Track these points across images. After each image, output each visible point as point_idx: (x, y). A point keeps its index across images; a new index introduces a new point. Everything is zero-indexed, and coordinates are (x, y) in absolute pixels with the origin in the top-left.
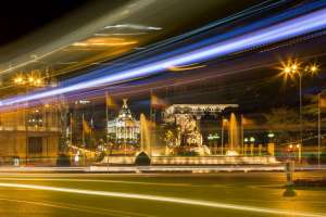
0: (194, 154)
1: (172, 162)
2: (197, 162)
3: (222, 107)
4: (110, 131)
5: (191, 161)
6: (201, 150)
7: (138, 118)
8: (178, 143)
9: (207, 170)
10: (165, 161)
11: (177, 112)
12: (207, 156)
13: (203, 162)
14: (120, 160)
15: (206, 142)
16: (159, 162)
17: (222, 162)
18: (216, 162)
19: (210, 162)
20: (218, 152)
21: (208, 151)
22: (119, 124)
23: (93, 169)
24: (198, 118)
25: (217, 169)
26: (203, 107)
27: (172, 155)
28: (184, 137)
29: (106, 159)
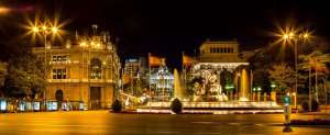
0: (215, 100)
1: (199, 106)
2: (217, 106)
3: (236, 65)
4: (152, 82)
5: (213, 106)
6: (220, 97)
7: (173, 73)
8: (203, 92)
9: (225, 112)
10: (193, 105)
11: (202, 68)
12: (224, 101)
13: (222, 105)
14: (159, 104)
15: (224, 91)
16: (189, 106)
17: (236, 106)
18: (231, 106)
19: (227, 106)
20: (234, 98)
21: (226, 98)
22: (158, 78)
23: (139, 110)
24: (219, 73)
25: (232, 112)
26: (222, 65)
27: (199, 101)
28: (208, 87)
29: (148, 104)
